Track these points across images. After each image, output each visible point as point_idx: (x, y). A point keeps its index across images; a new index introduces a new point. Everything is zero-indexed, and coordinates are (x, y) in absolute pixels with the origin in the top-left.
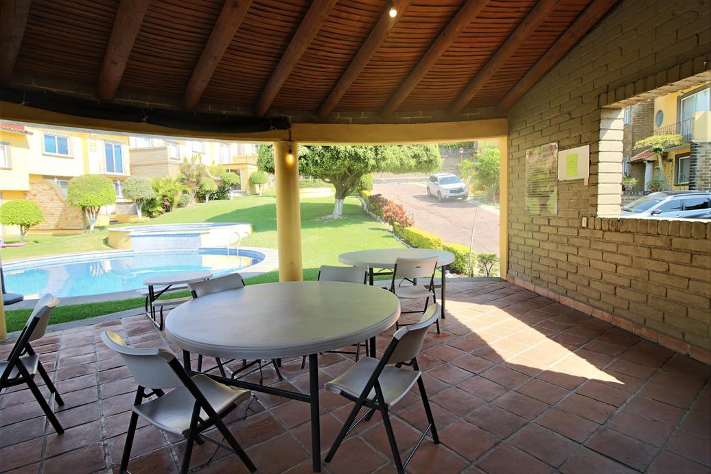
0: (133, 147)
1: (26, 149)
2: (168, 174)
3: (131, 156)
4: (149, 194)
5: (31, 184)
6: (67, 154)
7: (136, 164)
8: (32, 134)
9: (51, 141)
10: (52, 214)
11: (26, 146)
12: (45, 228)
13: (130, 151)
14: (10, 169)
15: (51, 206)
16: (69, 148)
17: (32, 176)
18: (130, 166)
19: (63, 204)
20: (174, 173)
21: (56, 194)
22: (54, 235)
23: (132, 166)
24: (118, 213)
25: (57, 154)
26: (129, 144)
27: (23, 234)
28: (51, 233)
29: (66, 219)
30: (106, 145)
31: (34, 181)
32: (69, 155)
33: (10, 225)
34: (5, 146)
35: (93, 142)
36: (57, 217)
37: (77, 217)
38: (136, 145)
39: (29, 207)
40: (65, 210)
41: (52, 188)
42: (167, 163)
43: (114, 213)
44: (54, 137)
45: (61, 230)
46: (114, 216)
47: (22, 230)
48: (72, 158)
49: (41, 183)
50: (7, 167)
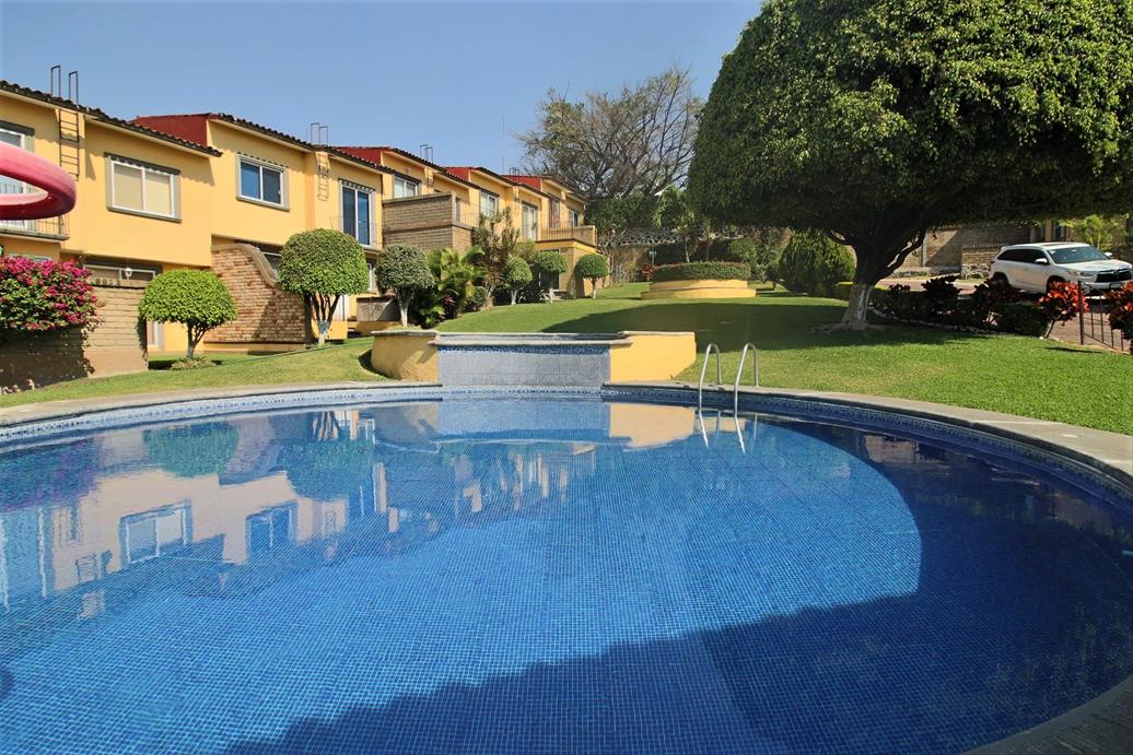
0: (388, 196)
1: (208, 185)
2: (451, 245)
3: (384, 213)
4: (425, 278)
5: (215, 252)
6: (279, 202)
7: (393, 228)
8: (219, 154)
9: (252, 174)
10: (250, 312)
11: (209, 180)
12: (236, 340)
13: (383, 205)
14: (177, 221)
15: (250, 295)
16: (282, 192)
17: (216, 239)
18: (383, 233)
19: (269, 292)
20: (461, 246)
21: (259, 273)
22: (250, 353)
23: (386, 233)
24: (362, 318)
25: (262, 200)
26: (382, 193)
27: (192, 344)
28: (246, 349)
29: (275, 321)
30: (345, 191)
31: (221, 246)
32: (282, 205)
33: (167, 322)
34: (172, 176)
35: (323, 181)
36: (257, 316)
37: (295, 318)
38: (393, 193)
39: (208, 286)
40: (271, 304)
41: (251, 260)
42: (451, 226)
43: (353, 319)
44: (258, 168)
45: (266, 342)
46: (354, 325)
47: (190, 335)
48: (287, 211)
49: (231, 250)
50: (173, 216)
